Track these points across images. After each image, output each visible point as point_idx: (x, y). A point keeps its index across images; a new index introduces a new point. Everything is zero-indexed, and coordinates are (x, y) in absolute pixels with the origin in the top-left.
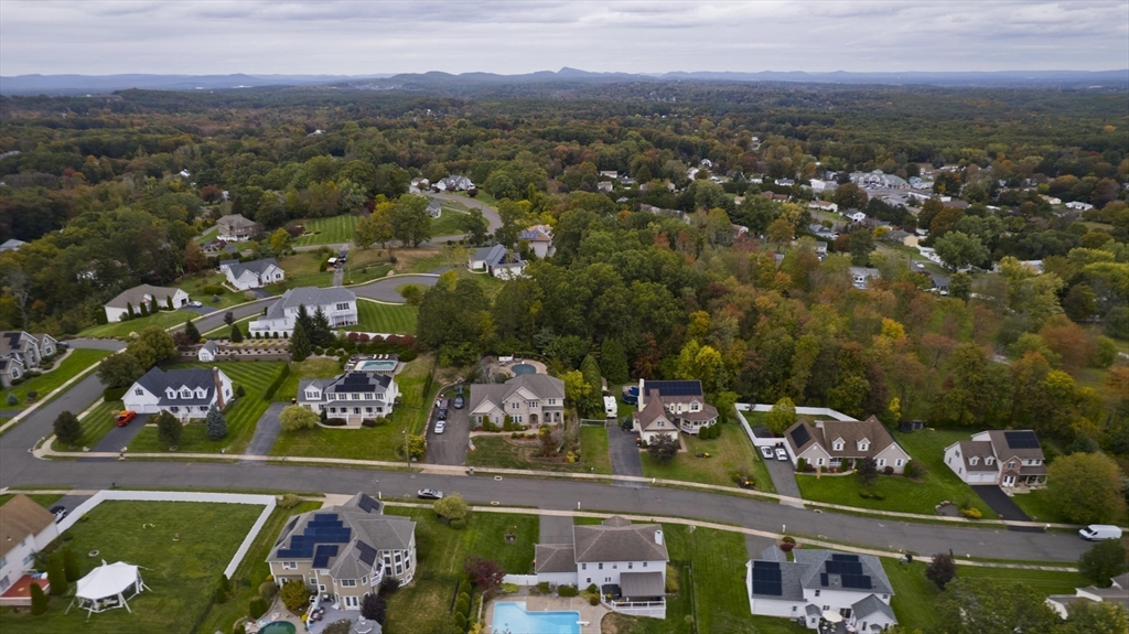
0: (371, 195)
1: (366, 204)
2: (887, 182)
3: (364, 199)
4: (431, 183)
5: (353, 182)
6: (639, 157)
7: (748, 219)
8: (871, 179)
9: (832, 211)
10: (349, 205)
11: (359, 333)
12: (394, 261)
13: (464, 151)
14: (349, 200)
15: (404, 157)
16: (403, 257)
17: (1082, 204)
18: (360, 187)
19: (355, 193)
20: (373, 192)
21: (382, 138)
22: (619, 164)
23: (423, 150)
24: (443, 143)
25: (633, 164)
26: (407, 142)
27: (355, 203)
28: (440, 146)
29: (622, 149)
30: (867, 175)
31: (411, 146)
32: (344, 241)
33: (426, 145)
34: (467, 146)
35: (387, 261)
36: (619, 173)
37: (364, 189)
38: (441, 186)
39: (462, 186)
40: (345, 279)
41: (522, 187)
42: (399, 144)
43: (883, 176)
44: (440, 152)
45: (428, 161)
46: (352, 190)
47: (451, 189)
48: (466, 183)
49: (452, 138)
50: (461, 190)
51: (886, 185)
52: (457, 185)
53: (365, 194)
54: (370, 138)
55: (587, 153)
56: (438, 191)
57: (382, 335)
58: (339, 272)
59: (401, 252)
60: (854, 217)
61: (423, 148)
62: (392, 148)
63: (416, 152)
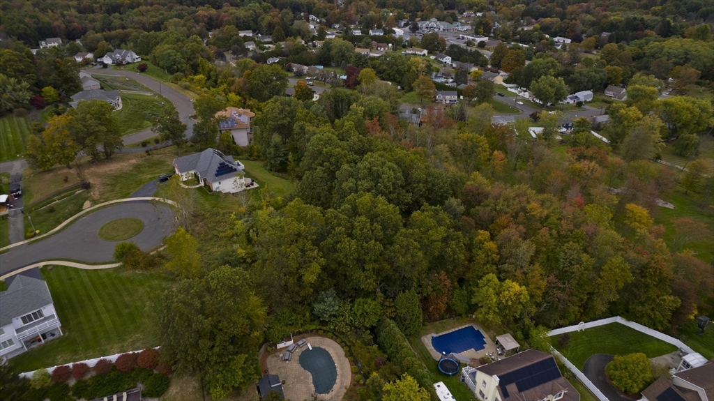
0: (36, 89)
1: (32, 101)
2: (442, 27)
3: (28, 96)
4: (96, 57)
5: (9, 76)
6: (268, 18)
7: (388, 74)
8: (430, 25)
9: (424, 55)
10: (10, 105)
11: (71, 365)
12: (87, 186)
13: (115, 19)
14: (9, 100)
15: (59, 27)
16: (97, 175)
17: (563, 39)
18: (19, 82)
19: (14, 90)
20: (38, 85)
21: (31, 8)
22: (252, 24)
23: (76, 20)
24: (94, 12)
25: (264, 24)
26: (59, 11)
27: (17, 101)
28: (92, 15)
29: (251, 11)
30: (428, 22)
31: (63, 16)
32: (14, 158)
33: (78, 15)
34: (117, 14)
35: (77, 187)
36: (254, 31)
37: (24, 84)
38: (107, 60)
39: (128, 59)
40: (27, 226)
41: (189, 59)
42: (50, 14)
43: (438, 23)
44: (93, 21)
45: (84, 31)
46: (10, 87)
47: (118, 64)
48: (133, 57)
49: (101, 7)
50: (128, 63)
51: (441, 29)
52: (124, 59)
53: (30, 89)
54: (20, 8)
55: (224, 16)
56: (105, 66)
57: (108, 358)
58: (16, 214)
59: (93, 169)
60: (444, 60)
61: (76, 17)
62: (45, 18)
63: (70, 22)
